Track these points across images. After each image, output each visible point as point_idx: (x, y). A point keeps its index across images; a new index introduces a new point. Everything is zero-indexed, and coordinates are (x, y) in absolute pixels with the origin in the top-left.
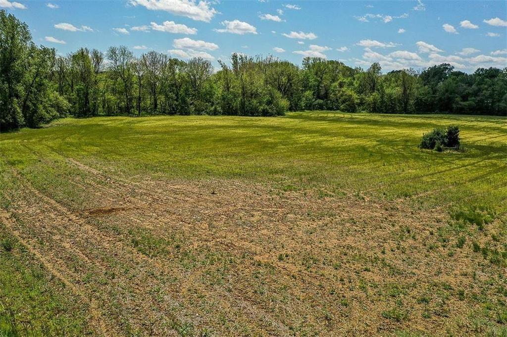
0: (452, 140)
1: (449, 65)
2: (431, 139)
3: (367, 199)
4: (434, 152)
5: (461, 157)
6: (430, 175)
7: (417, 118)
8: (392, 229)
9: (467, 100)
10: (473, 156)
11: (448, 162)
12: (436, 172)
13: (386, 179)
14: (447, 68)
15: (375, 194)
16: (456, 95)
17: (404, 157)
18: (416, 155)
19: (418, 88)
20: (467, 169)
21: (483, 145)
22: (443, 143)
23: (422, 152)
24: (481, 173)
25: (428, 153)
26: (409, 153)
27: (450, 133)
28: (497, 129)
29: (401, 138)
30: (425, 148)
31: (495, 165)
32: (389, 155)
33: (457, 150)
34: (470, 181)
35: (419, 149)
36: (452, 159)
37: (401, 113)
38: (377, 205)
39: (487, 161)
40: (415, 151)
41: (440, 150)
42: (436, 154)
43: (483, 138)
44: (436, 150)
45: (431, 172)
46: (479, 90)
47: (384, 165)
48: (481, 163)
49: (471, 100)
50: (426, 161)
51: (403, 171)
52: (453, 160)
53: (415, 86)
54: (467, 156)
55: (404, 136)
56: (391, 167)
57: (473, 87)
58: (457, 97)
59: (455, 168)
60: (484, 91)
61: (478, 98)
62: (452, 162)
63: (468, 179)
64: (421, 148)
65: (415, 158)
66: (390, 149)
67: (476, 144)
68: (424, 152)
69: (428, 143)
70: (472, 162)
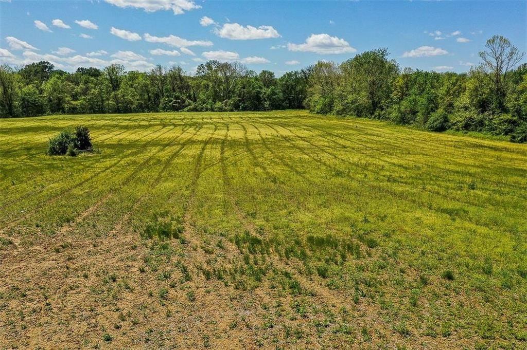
0: (83, 142)
1: (48, 63)
2: (60, 143)
3: (17, 242)
4: (67, 157)
5: (99, 159)
6: (78, 185)
7: (29, 121)
8: (89, 283)
9: (77, 99)
10: (110, 156)
11: (89, 167)
12: (83, 180)
13: (26, 202)
14: (47, 67)
15: (24, 229)
16: (66, 94)
17: (35, 169)
18: (49, 164)
19: (20, 88)
20: (112, 171)
21: (113, 143)
22: (76, 146)
23: (54, 159)
24: (128, 173)
25: (60, 159)
26: (39, 164)
27: (79, 134)
28: (116, 127)
29: (20, 147)
30: (55, 154)
31: (134, 163)
32: (13, 170)
33: (91, 151)
34: (124, 184)
35: (48, 157)
36: (90, 162)
37: (6, 117)
38: (38, 248)
39: (125, 159)
40: (45, 160)
41: (73, 154)
42: (70, 159)
43: (109, 136)
44: (69, 155)
45: (77, 182)
46: (87, 89)
47: (14, 184)
48: (122, 162)
49: (81, 99)
50: (64, 170)
51: (43, 187)
52: (92, 164)
53: (16, 85)
54: (104, 157)
55: (22, 144)
56: (24, 185)
57: (81, 85)
58: (67, 97)
59: (99, 173)
60: (93, 90)
61: (89, 97)
62: (92, 166)
63: (121, 183)
64: (51, 155)
65: (48, 169)
66: (12, 161)
67: (105, 143)
68: (56, 160)
69: (59, 148)
70: (113, 162)
